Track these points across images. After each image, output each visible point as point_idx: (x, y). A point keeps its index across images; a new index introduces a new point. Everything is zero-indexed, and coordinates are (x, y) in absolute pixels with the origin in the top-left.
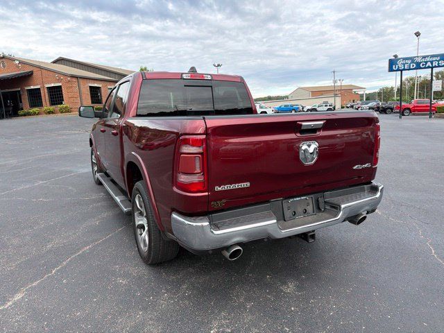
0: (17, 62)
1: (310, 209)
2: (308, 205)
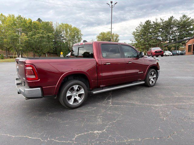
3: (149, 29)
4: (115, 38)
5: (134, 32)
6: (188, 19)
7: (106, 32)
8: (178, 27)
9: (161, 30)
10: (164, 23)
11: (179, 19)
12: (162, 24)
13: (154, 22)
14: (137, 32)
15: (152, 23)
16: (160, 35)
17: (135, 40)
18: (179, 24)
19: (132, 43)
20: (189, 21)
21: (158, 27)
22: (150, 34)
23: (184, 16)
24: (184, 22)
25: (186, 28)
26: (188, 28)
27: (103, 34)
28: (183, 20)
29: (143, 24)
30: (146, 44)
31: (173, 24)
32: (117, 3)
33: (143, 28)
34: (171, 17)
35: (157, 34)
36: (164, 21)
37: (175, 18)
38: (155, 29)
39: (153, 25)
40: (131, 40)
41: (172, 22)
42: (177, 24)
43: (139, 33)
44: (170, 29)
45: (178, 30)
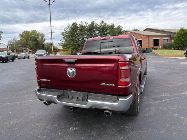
0: (129, 32)
1: (81, 98)
2: (80, 96)
3: (76, 31)
4: (40, 37)
5: (63, 33)
6: (106, 24)
7: (30, 31)
8: (99, 30)
9: (86, 32)
10: (88, 26)
11: (99, 24)
12: (86, 27)
13: (80, 25)
14: (66, 33)
15: (78, 26)
16: (85, 36)
17: (64, 41)
18: (99, 28)
19: (62, 43)
20: (106, 26)
21: (84, 30)
22: (78, 35)
23: (103, 22)
24: (103, 27)
25: (105, 32)
26: (106, 32)
27: (27, 33)
28: (102, 25)
29: (71, 26)
30: (76, 45)
31: (95, 28)
32: (55, 1)
33: (71, 29)
34: (93, 22)
35: (84, 36)
36: (88, 24)
37: (96, 23)
38: (81, 31)
39: (79, 27)
40: (61, 41)
41: (94, 26)
42: (98, 28)
43: (68, 33)
44: (93, 32)
45: (99, 33)
